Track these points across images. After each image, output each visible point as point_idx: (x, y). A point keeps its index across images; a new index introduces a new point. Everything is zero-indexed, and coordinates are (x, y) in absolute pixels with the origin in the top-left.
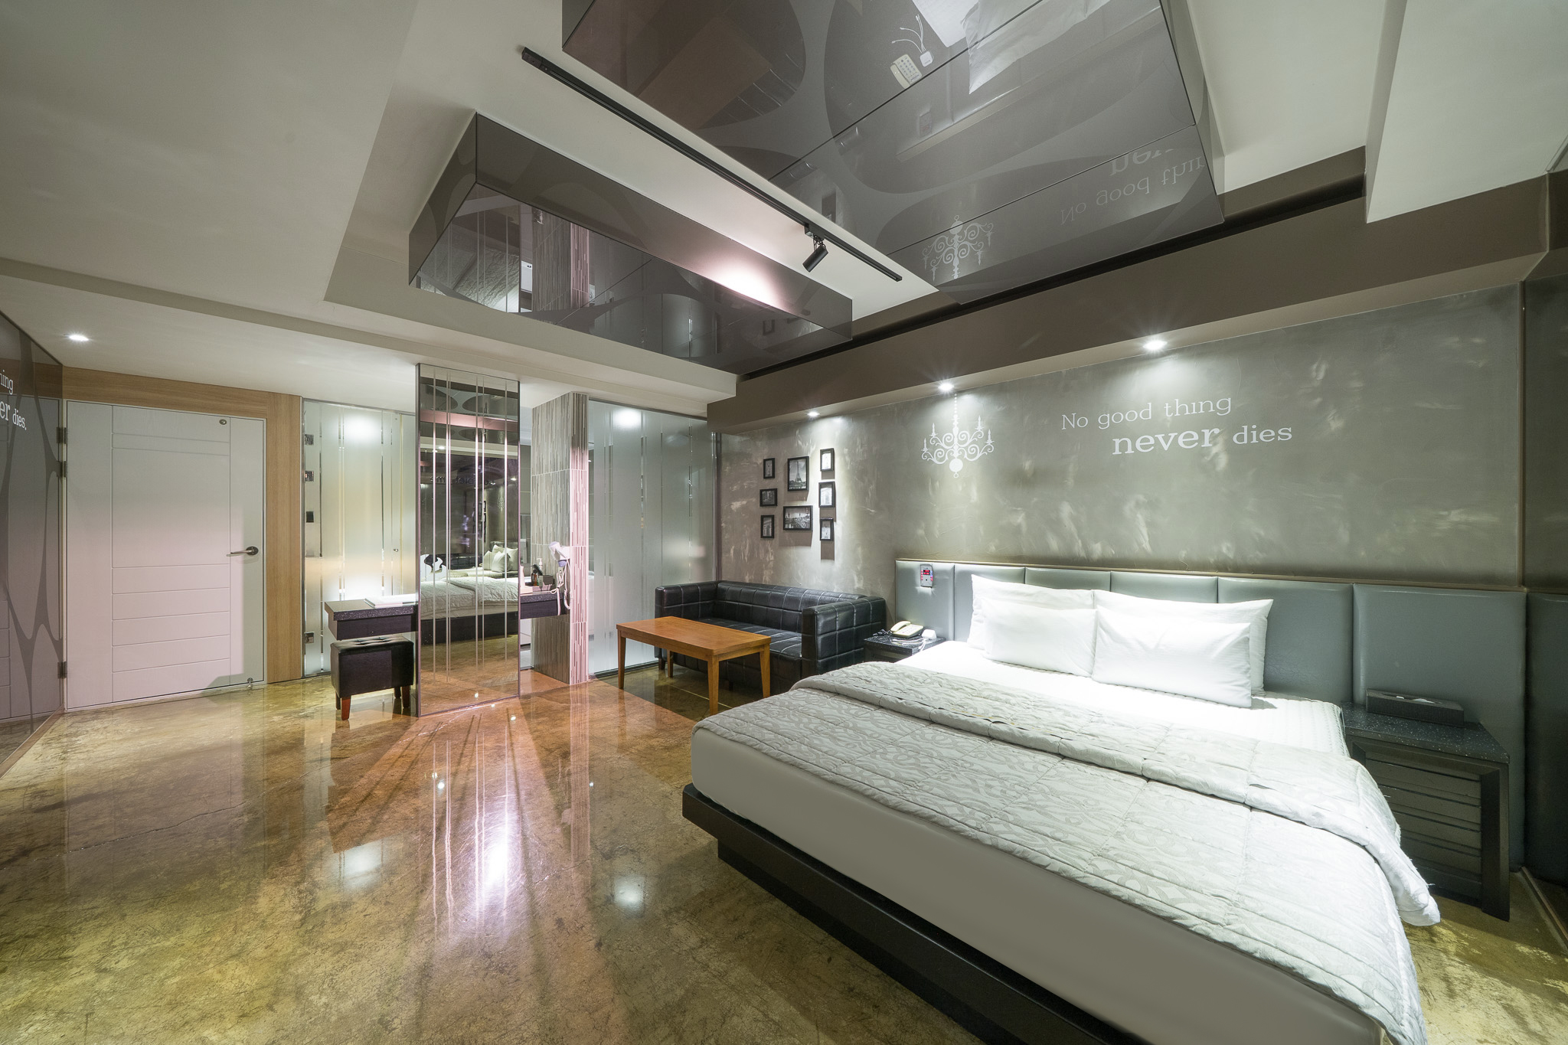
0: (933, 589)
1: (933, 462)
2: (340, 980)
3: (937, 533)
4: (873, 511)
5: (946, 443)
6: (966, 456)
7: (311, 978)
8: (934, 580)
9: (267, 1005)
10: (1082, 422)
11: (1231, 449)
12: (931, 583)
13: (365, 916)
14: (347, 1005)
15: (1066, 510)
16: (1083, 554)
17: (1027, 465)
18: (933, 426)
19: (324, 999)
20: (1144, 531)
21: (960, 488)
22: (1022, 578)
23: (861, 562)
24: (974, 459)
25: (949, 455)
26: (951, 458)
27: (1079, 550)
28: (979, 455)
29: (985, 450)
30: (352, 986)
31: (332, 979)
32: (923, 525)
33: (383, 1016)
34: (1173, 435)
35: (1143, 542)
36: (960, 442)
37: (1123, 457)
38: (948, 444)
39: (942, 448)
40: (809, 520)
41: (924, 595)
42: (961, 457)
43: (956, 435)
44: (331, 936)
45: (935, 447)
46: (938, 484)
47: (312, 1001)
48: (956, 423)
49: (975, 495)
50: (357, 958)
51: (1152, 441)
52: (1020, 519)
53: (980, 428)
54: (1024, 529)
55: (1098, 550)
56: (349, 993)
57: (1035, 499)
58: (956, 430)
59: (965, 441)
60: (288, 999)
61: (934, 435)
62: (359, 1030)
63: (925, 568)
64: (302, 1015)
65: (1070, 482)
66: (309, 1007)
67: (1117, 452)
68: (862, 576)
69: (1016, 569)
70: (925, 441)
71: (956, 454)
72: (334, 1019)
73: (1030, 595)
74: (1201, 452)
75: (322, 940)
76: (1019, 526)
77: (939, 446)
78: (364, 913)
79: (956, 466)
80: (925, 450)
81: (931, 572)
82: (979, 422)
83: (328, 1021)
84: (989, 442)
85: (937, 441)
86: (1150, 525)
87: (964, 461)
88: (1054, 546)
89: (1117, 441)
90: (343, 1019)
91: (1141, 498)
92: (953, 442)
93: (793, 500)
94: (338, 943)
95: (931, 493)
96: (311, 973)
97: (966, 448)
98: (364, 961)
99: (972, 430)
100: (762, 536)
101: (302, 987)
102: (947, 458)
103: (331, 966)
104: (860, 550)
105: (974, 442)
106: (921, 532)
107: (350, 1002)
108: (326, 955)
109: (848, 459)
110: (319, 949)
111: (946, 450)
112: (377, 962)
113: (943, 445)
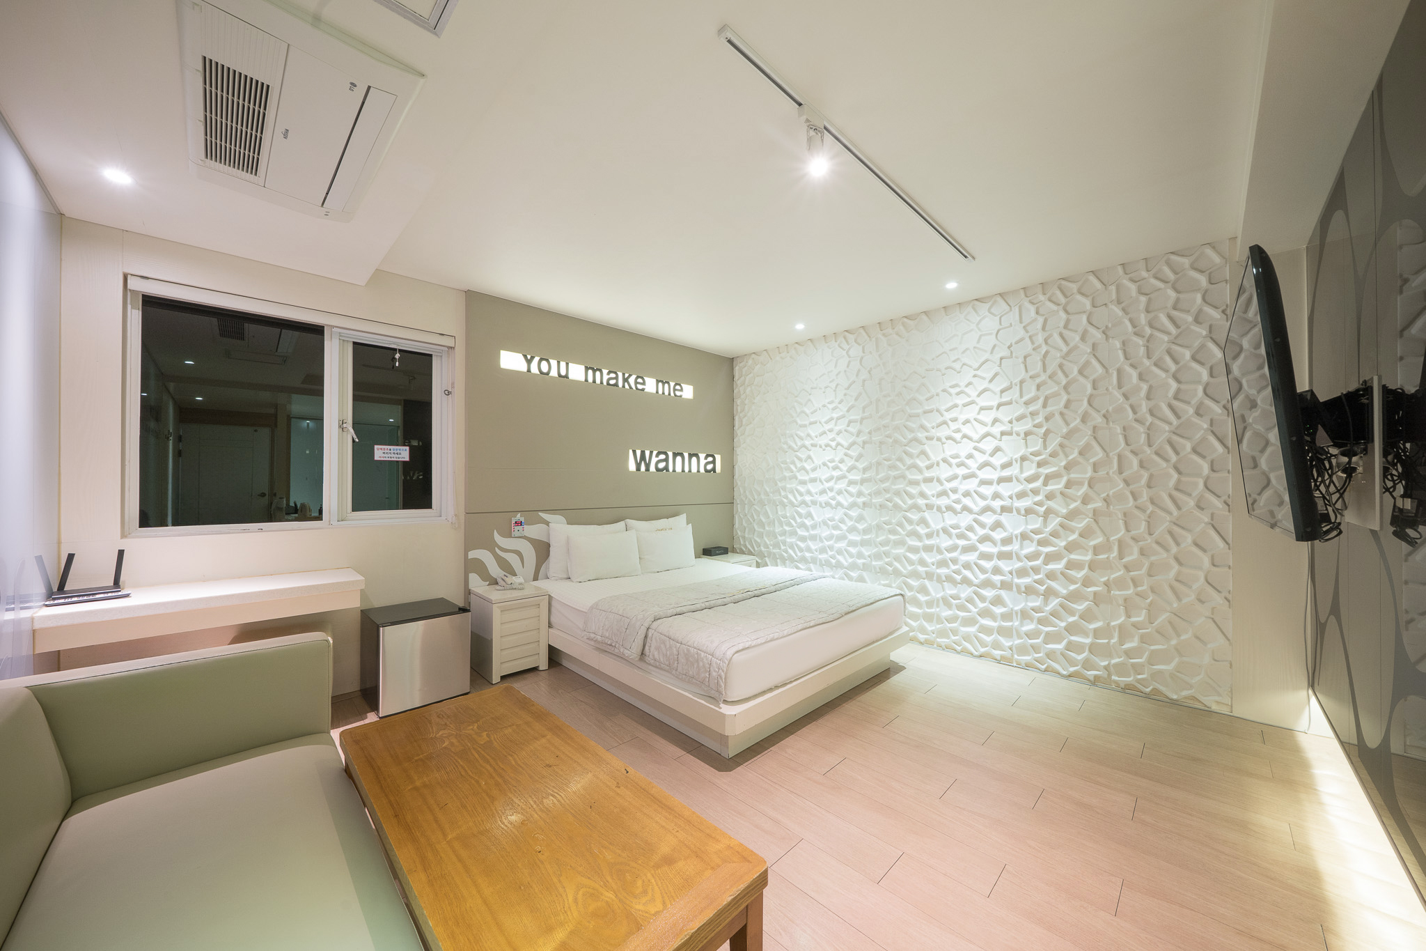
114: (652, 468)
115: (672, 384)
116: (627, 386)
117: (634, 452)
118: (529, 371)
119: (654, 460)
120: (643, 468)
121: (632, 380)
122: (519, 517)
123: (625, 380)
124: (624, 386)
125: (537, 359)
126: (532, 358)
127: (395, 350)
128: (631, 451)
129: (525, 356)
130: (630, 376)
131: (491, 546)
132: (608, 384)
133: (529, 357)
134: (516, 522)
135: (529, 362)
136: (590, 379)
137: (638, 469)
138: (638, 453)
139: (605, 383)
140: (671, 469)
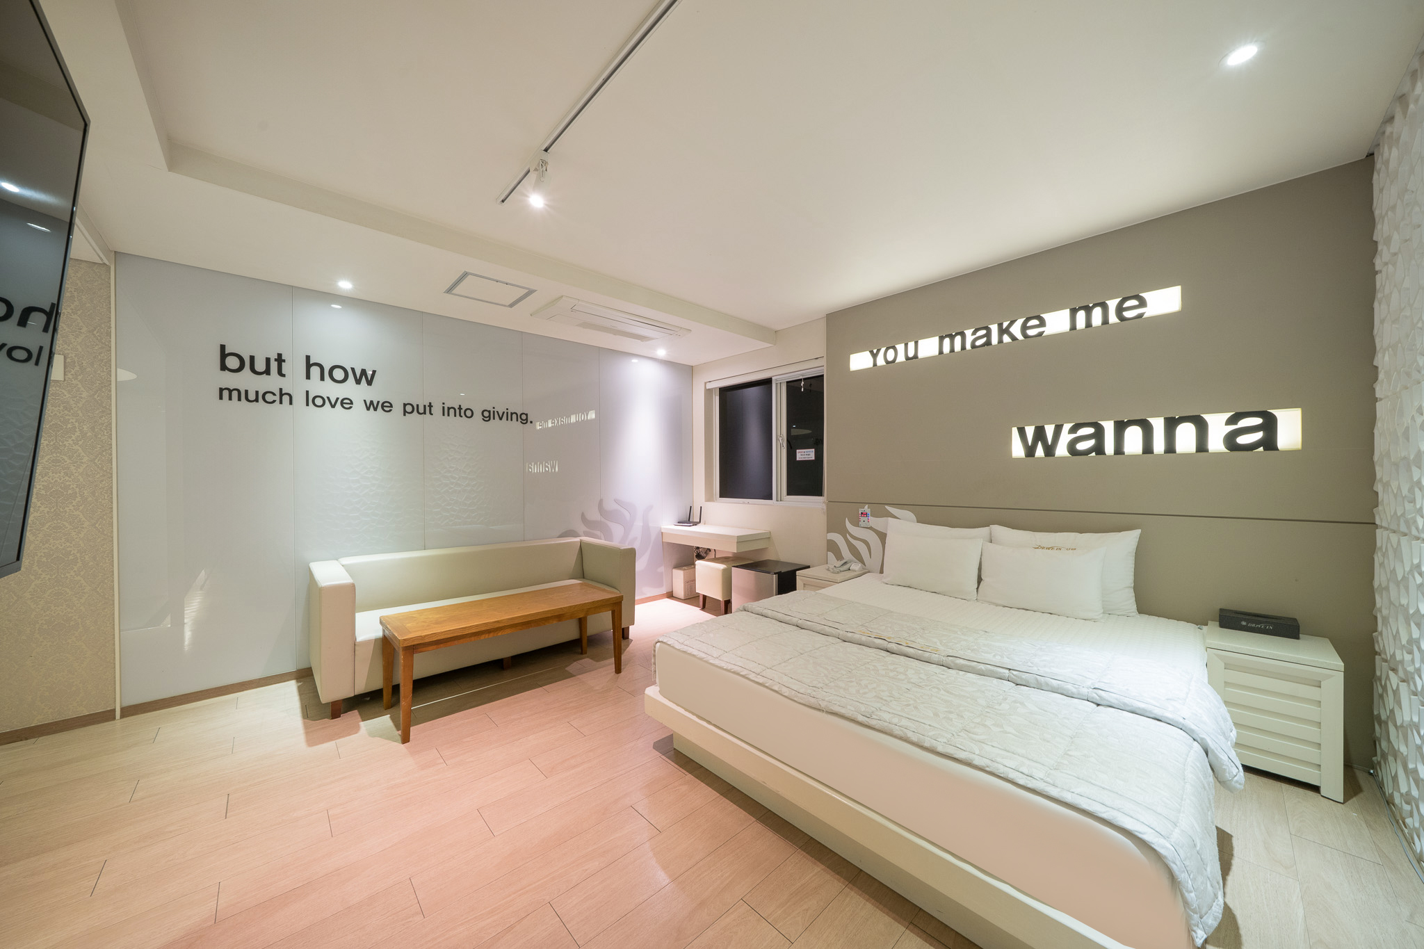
114: (1062, 450)
115: (1112, 304)
116: (1006, 339)
117: (1022, 432)
118: (875, 365)
119: (1066, 438)
120: (1040, 452)
121: (1016, 330)
122: (866, 509)
123: (1002, 331)
124: (1000, 341)
125: (883, 350)
126: (879, 350)
127: (801, 380)
128: (1015, 431)
129: (871, 352)
130: (1012, 323)
131: (844, 532)
132: (973, 346)
133: (875, 351)
134: (862, 513)
135: (875, 356)
136: (946, 349)
137: (1030, 452)
138: (1030, 431)
139: (968, 346)
140: (1109, 447)
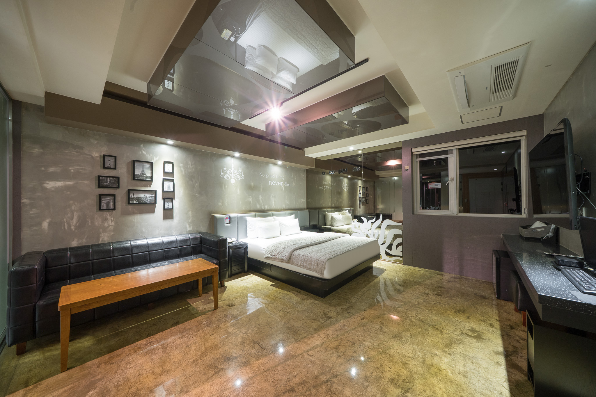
0: (231, 224)
1: (225, 178)
2: (412, 354)
3: (226, 204)
4: (198, 195)
5: (229, 172)
6: (236, 178)
7: (419, 363)
8: (230, 221)
9: (433, 367)
10: (263, 175)
11: (284, 186)
12: (229, 222)
13: (391, 368)
14: (415, 347)
15: (260, 197)
16: (264, 209)
17: (252, 184)
18: (225, 165)
19: (419, 353)
20: (274, 203)
21: (234, 189)
22: (255, 216)
23: (191, 218)
24: (239, 180)
25: (230, 177)
26: (231, 178)
27: (263, 208)
28: (240, 179)
29: (242, 178)
30: (411, 350)
31: (414, 357)
32: (221, 201)
33: (410, 338)
34: (277, 182)
35: (273, 206)
36: (234, 173)
37: (270, 185)
38: (230, 173)
39: (228, 174)
40: (154, 198)
41: (228, 226)
42: (234, 178)
43: (233, 171)
44: (405, 372)
45: (225, 173)
46: (226, 186)
47: (422, 356)
48: (233, 167)
49: (239, 192)
50: (404, 356)
51: (275, 183)
52: (250, 200)
53: (240, 170)
54: (252, 202)
55: (267, 207)
56: (413, 349)
57: (254, 194)
58: (233, 169)
59: (236, 174)
60: (427, 363)
61: (225, 169)
62: (417, 340)
63: (227, 217)
64: (426, 355)
65: (261, 190)
66: (423, 355)
67: (269, 184)
68: (191, 225)
69: (254, 214)
70: (222, 170)
71: (233, 177)
72: (420, 347)
73: (264, 220)
74: (281, 186)
75: (408, 373)
76: (250, 202)
77: (227, 173)
78: (390, 370)
79: (233, 181)
80: (222, 173)
81: (229, 218)
82: (240, 169)
83: (421, 348)
84: (243, 175)
85: (226, 171)
86: (275, 201)
87: (236, 180)
88: (258, 207)
89: (269, 181)
90: (418, 345)
91: (273, 195)
92: (232, 173)
93: (137, 186)
94: (405, 367)
95: (224, 190)
96: (418, 364)
97: (236, 176)
98: (404, 353)
99: (238, 170)
100: (100, 209)
101: (422, 363)
102: (230, 178)
103: (412, 361)
104: (190, 213)
105: (238, 174)
106: (220, 204)
107: (414, 347)
108: (411, 366)
109: (182, 169)
110: (411, 371)
111: (229, 175)
112: (401, 350)
113: (228, 173)
